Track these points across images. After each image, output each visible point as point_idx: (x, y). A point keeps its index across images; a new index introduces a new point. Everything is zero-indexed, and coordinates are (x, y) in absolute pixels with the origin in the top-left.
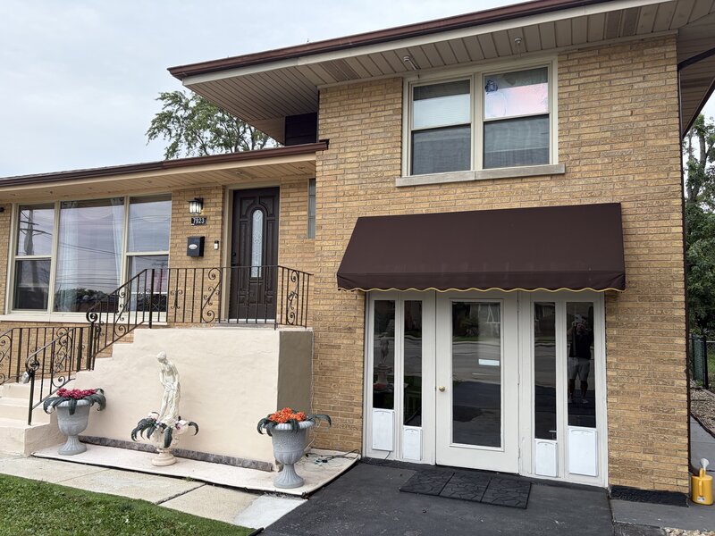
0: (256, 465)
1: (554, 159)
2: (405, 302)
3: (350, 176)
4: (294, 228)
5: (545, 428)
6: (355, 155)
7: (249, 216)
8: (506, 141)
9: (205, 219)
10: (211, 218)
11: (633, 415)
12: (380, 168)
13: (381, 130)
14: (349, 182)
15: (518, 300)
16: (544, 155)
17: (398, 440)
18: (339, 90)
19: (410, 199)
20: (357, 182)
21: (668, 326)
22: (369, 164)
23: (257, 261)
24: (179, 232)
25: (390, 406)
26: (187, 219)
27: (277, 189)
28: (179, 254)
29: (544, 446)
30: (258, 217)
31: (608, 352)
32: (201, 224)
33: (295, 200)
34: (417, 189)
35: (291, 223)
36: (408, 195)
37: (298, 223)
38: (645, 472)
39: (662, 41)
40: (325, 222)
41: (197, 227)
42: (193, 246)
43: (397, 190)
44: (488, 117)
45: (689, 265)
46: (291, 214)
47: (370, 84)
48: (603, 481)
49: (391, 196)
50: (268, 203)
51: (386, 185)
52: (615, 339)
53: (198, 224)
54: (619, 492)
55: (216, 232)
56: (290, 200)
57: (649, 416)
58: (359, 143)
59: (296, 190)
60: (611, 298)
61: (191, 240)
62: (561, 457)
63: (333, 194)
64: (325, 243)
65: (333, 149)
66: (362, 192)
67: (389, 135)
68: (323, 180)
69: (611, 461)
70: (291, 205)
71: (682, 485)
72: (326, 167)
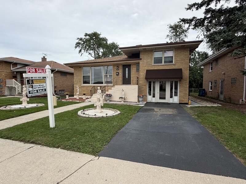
0: (135, 102)
1: (174, 63)
2: (153, 81)
3: (145, 64)
5: (171, 97)
6: (146, 61)
7: (125, 69)
8: (167, 60)
10: (120, 69)
11: (182, 94)
13: (150, 57)
15: (168, 81)
16: (172, 62)
17: (152, 99)
18: (143, 51)
21: (187, 84)
22: (148, 62)
23: (127, 75)
24: (114, 71)
25: (151, 95)
27: (131, 65)
29: (171, 99)
30: (127, 69)
31: (180, 87)
34: (155, 66)
38: (183, 101)
39: (188, 48)
42: (117, 74)
43: (152, 66)
44: (165, 56)
45: (190, 77)
46: (133, 69)
47: (148, 51)
48: (178, 102)
50: (129, 67)
51: (150, 65)
52: (180, 85)
54: (180, 103)
55: (121, 72)
56: (133, 67)
57: (184, 94)
58: (146, 59)
59: (134, 65)
60: (180, 80)
61: (117, 73)
62: (173, 100)
63: (142, 66)
64: (141, 73)
65: (142, 60)
68: (141, 64)
69: (179, 100)
71: (187, 102)
72: (141, 62)
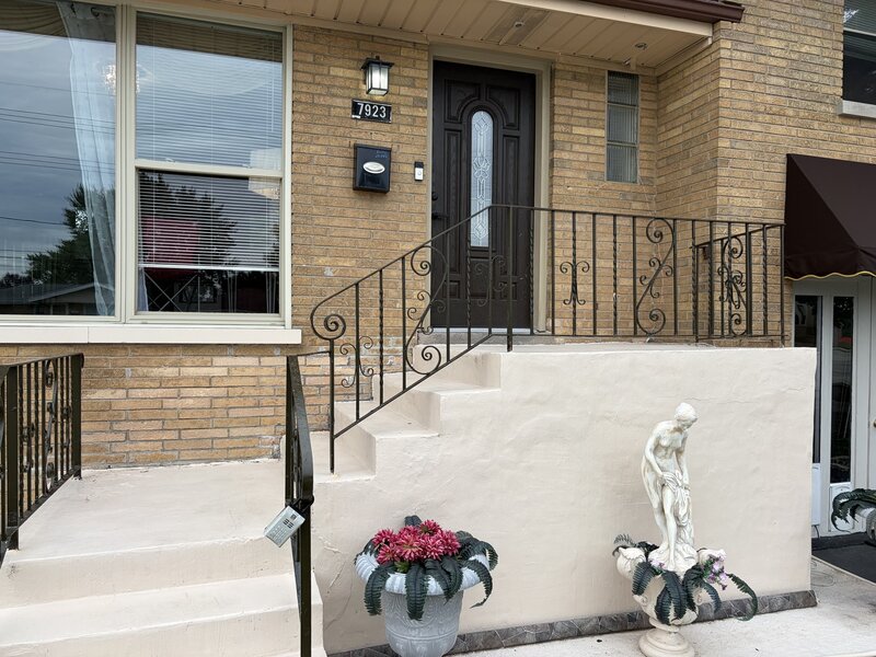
2: (835, 298)
3: (774, 80)
4: (583, 158)
6: (783, 45)
7: (465, 120)
9: (388, 109)
10: (403, 110)
12: (816, 78)
13: (818, 16)
14: (773, 91)
19: (854, 138)
20: (784, 93)
22: (802, 66)
24: (318, 129)
26: (339, 102)
28: (318, 180)
30: (482, 125)
32: (378, 120)
33: (584, 104)
34: (864, 124)
35: (576, 147)
36: (852, 130)
37: (590, 149)
40: (736, 153)
41: (368, 125)
42: (374, 167)
43: (838, 120)
46: (576, 130)
49: (829, 126)
50: (508, 102)
51: (823, 108)
53: (371, 119)
55: (416, 143)
56: (573, 103)
58: (787, 27)
59: (585, 87)
61: (368, 153)
63: (748, 106)
64: (734, 192)
65: (749, 25)
66: (790, 112)
67: (829, 27)
68: (733, 76)
70: (576, 113)
72: (737, 55)
